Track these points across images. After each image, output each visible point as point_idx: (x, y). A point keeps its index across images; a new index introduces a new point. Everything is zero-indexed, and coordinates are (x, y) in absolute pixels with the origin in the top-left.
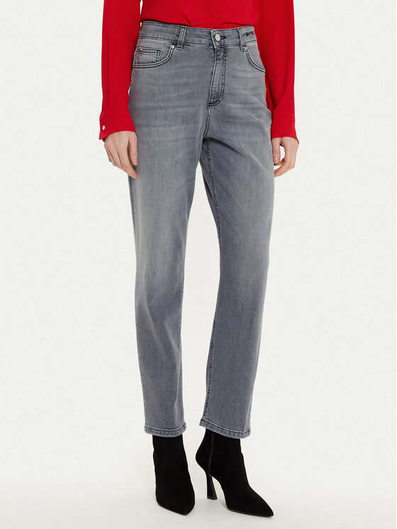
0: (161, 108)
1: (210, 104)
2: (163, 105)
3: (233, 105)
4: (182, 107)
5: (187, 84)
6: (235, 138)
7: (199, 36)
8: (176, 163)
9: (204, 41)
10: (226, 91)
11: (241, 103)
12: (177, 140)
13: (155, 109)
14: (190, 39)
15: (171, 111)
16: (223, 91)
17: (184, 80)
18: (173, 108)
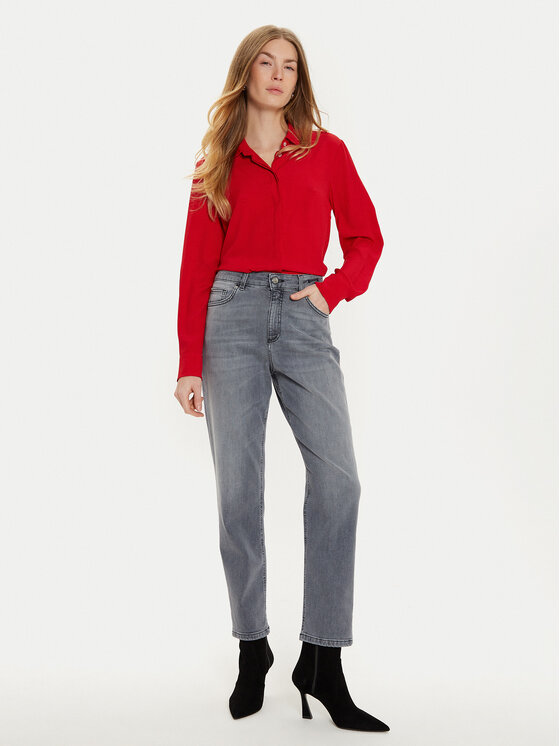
0: (224, 341)
1: (269, 341)
2: (226, 338)
3: (292, 342)
4: (243, 340)
5: (246, 321)
6: (295, 370)
7: (259, 279)
8: (240, 390)
9: (263, 282)
10: (283, 329)
11: (300, 339)
12: (240, 370)
13: (219, 342)
14: (251, 281)
15: (233, 344)
16: (280, 329)
17: (245, 317)
18: (235, 340)
